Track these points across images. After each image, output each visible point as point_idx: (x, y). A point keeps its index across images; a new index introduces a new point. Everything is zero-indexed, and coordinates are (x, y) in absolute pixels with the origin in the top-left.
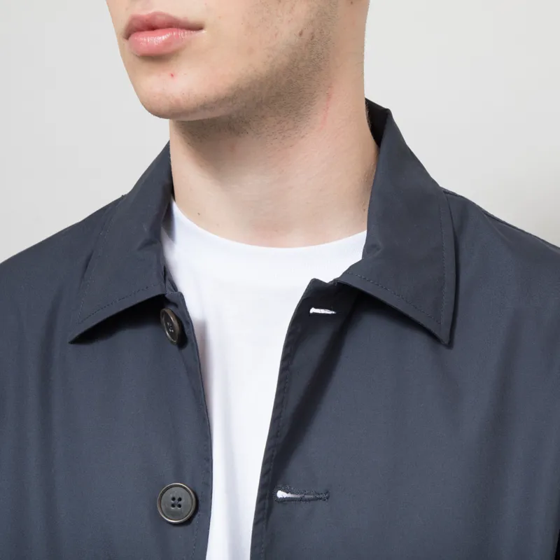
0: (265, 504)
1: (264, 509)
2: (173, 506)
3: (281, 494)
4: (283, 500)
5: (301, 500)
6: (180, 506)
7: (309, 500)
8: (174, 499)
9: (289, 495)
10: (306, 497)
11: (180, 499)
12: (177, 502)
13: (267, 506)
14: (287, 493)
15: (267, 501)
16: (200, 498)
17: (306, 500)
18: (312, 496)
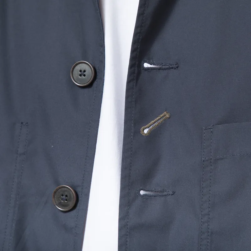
0: (135, 70)
1: (134, 73)
2: (80, 75)
3: (146, 65)
4: (148, 69)
5: (159, 69)
6: (84, 75)
7: (165, 69)
8: (81, 71)
9: (152, 66)
10: (164, 67)
11: (85, 71)
12: (83, 73)
13: (136, 72)
14: (151, 64)
15: (136, 69)
16: (97, 71)
17: (163, 69)
18: (167, 67)
